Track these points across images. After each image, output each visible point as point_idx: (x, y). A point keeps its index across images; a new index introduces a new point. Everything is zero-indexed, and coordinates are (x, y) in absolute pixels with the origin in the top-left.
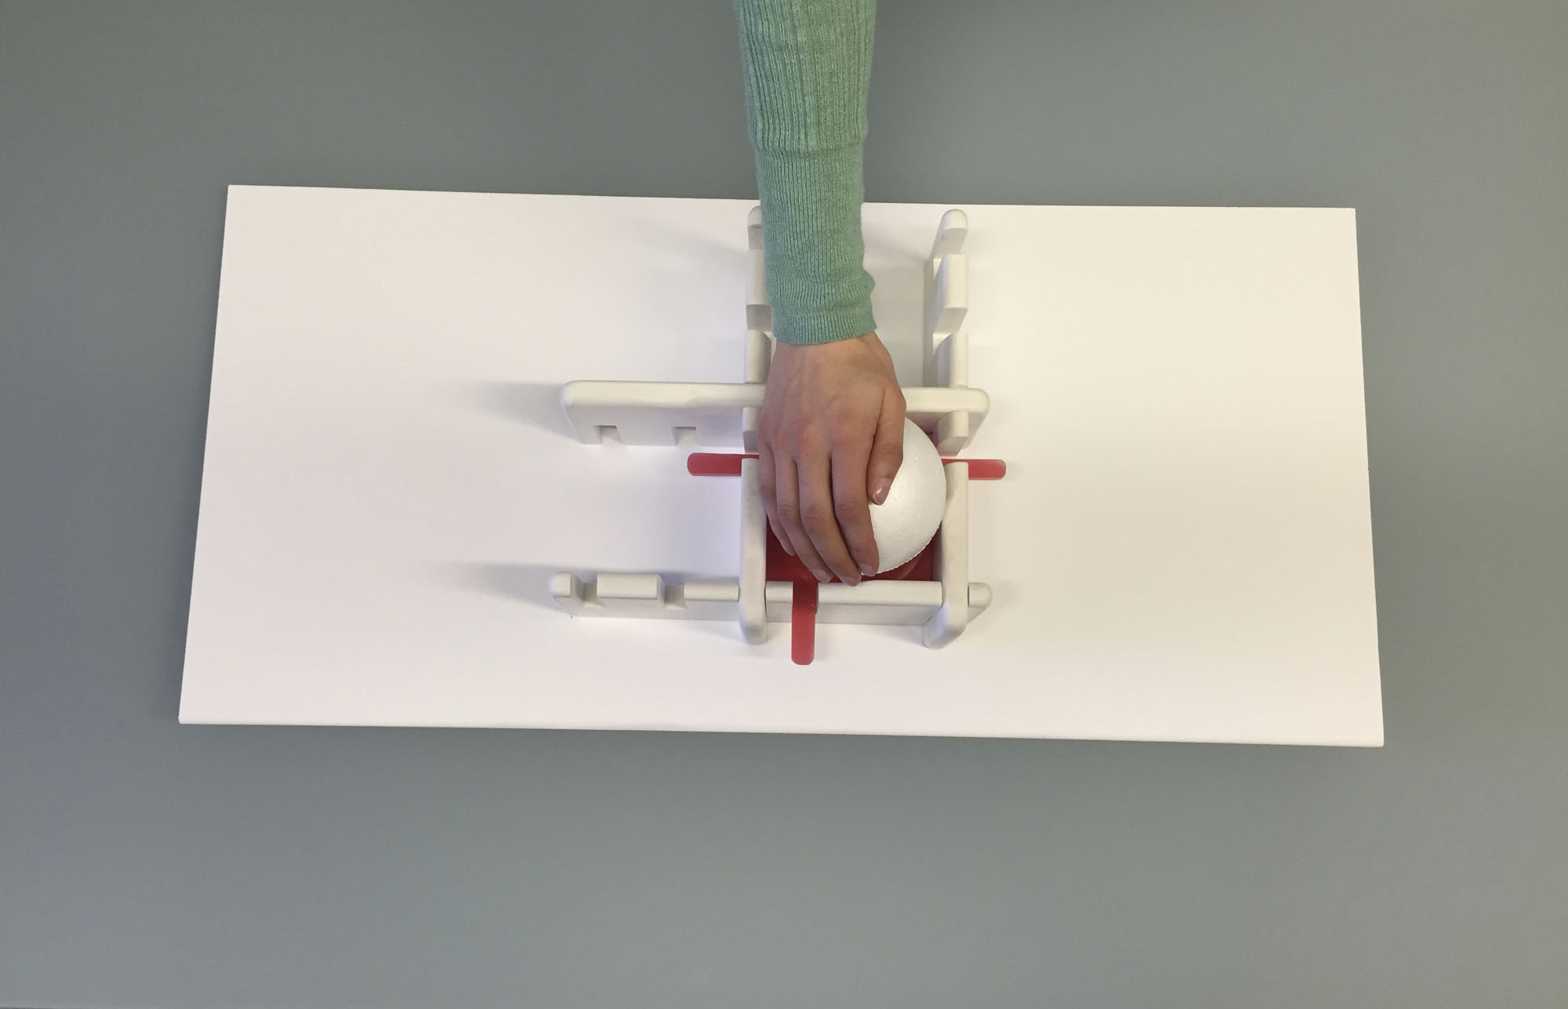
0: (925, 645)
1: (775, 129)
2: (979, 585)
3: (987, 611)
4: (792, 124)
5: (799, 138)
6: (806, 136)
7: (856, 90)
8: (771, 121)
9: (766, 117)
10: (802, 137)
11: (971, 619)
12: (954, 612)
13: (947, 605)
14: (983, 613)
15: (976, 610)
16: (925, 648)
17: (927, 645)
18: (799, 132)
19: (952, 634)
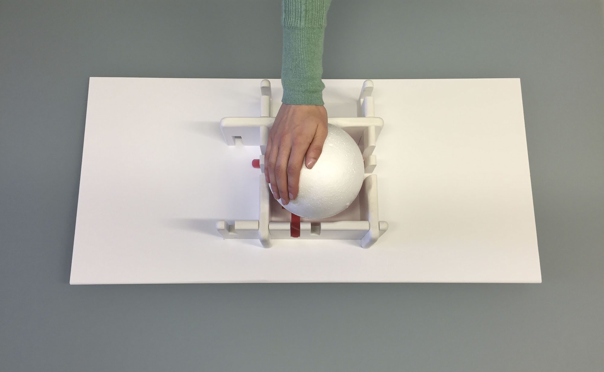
0: (362, 247)
1: (289, 18)
2: (383, 222)
3: (387, 231)
4: (296, 16)
5: (298, 21)
6: (300, 21)
7: (322, 7)
8: (288, 15)
9: (286, 13)
10: (299, 21)
11: (381, 235)
12: (374, 233)
13: (371, 229)
14: (385, 233)
15: (382, 232)
16: (362, 248)
17: (362, 246)
18: (298, 19)
19: (373, 241)
